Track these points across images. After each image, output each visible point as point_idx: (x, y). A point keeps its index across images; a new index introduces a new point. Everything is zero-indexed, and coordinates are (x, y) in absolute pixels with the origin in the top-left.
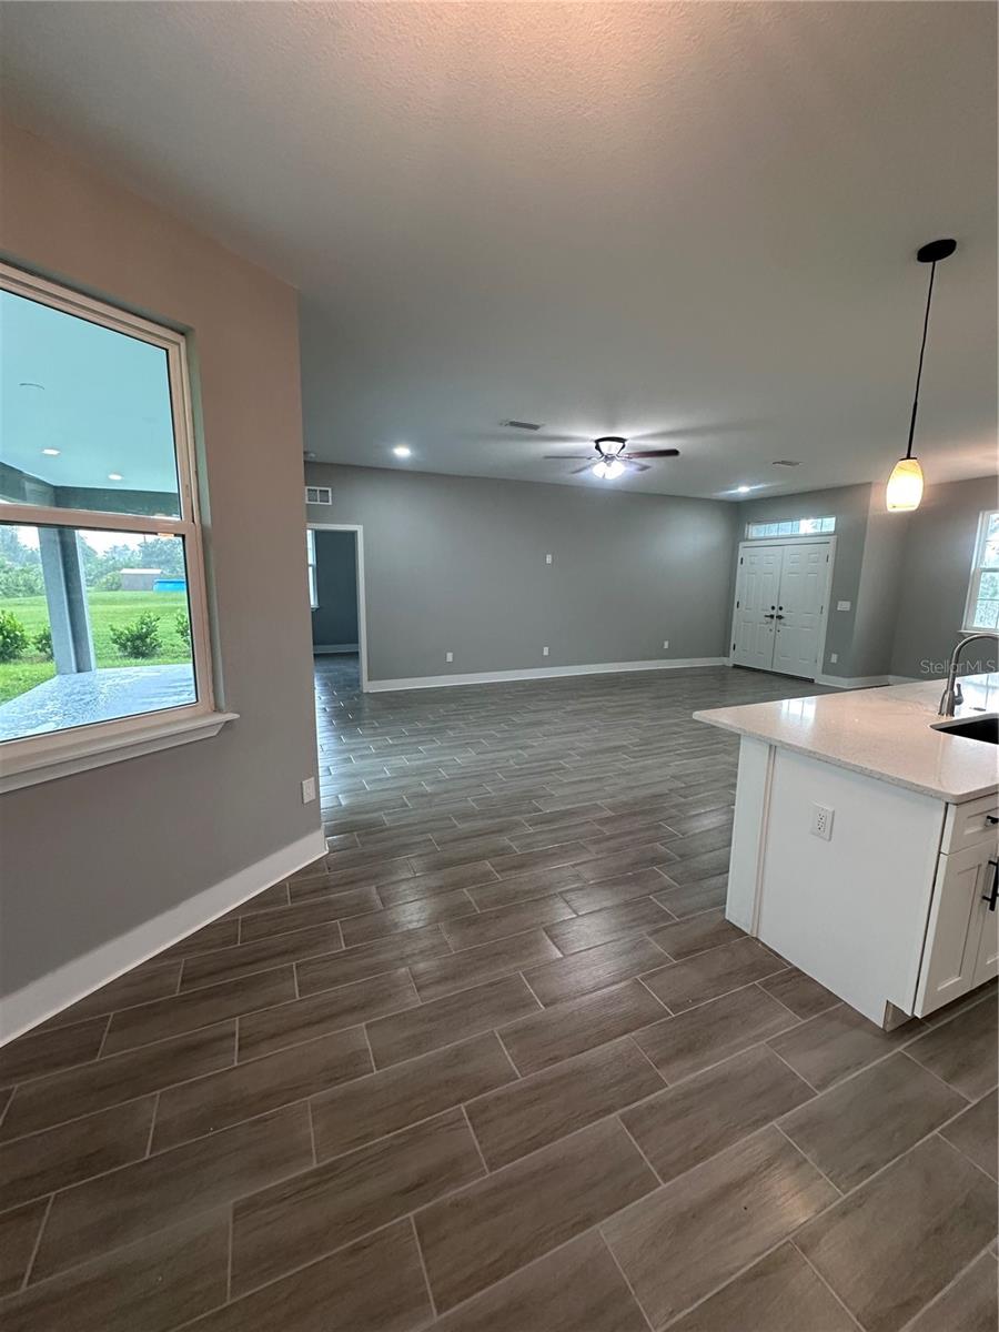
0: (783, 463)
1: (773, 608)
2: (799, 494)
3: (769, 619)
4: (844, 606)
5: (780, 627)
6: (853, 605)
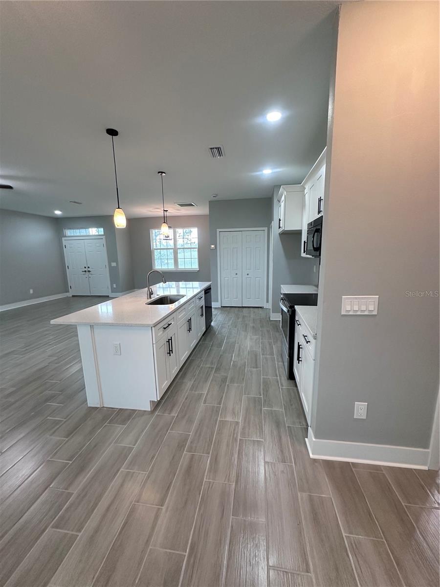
0: (75, 202)
1: (85, 267)
3: (84, 273)
4: (114, 264)
5: (90, 276)
6: (117, 264)
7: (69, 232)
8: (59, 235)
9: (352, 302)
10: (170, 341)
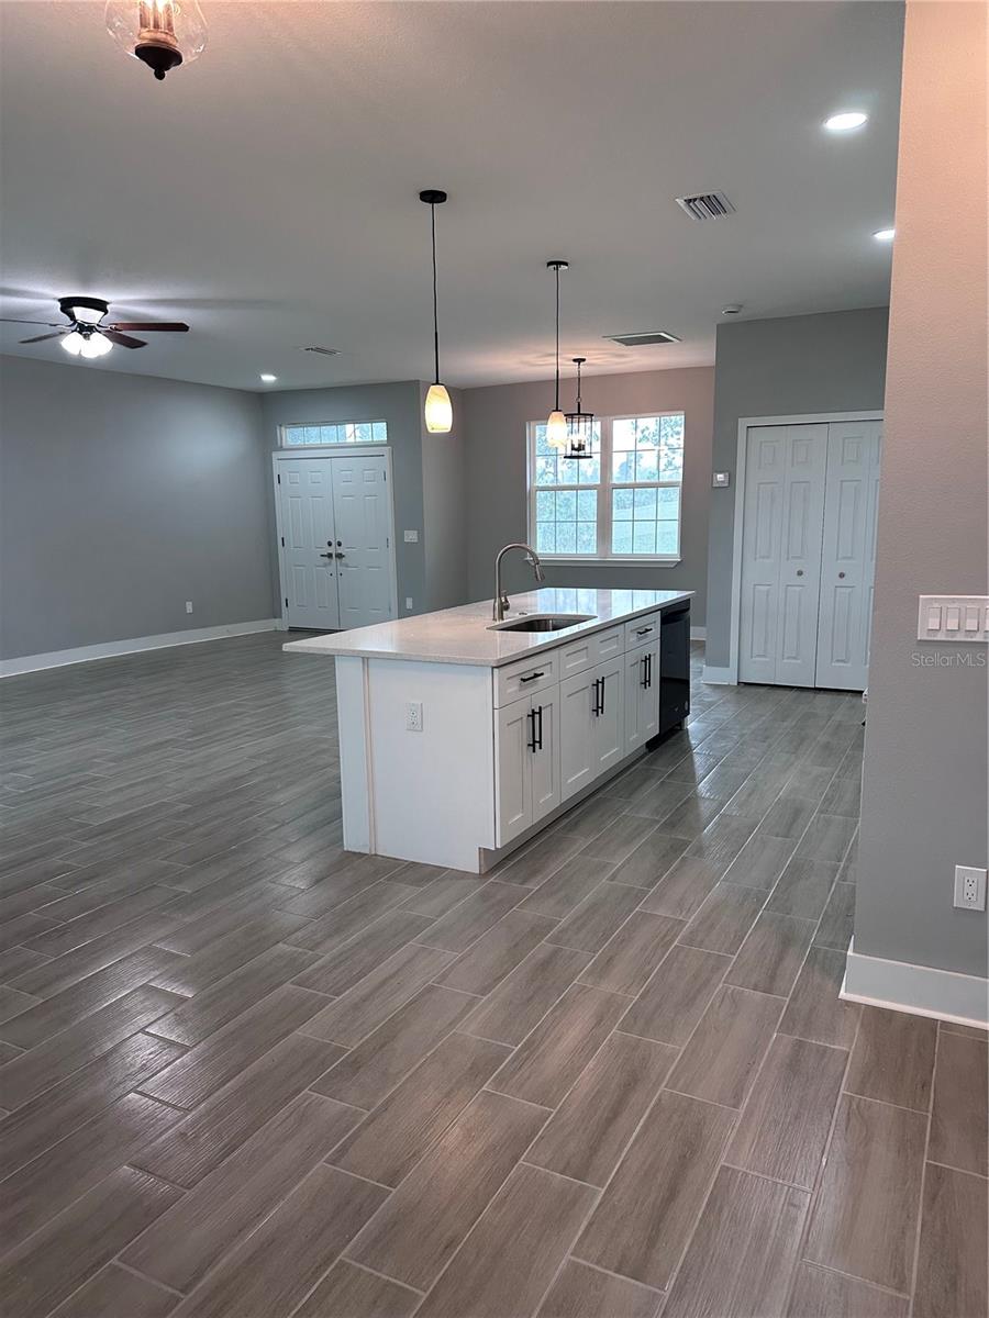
0: (318, 350)
1: (330, 544)
2: (341, 388)
3: (326, 559)
4: (411, 536)
5: (343, 570)
6: (421, 536)
7: (291, 436)
8: (265, 444)
9: (944, 611)
10: (535, 715)
